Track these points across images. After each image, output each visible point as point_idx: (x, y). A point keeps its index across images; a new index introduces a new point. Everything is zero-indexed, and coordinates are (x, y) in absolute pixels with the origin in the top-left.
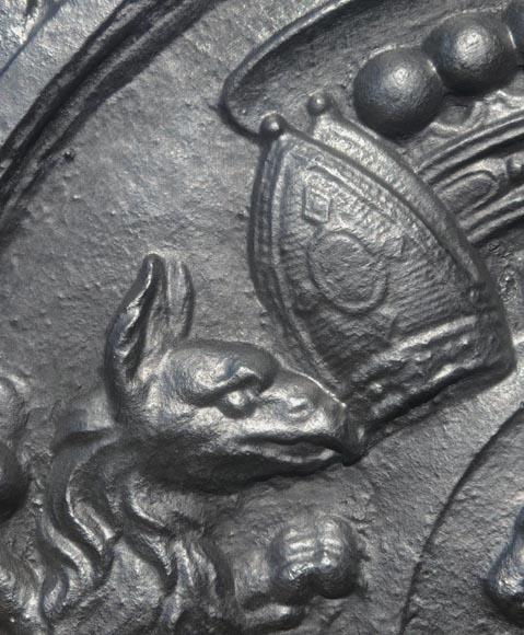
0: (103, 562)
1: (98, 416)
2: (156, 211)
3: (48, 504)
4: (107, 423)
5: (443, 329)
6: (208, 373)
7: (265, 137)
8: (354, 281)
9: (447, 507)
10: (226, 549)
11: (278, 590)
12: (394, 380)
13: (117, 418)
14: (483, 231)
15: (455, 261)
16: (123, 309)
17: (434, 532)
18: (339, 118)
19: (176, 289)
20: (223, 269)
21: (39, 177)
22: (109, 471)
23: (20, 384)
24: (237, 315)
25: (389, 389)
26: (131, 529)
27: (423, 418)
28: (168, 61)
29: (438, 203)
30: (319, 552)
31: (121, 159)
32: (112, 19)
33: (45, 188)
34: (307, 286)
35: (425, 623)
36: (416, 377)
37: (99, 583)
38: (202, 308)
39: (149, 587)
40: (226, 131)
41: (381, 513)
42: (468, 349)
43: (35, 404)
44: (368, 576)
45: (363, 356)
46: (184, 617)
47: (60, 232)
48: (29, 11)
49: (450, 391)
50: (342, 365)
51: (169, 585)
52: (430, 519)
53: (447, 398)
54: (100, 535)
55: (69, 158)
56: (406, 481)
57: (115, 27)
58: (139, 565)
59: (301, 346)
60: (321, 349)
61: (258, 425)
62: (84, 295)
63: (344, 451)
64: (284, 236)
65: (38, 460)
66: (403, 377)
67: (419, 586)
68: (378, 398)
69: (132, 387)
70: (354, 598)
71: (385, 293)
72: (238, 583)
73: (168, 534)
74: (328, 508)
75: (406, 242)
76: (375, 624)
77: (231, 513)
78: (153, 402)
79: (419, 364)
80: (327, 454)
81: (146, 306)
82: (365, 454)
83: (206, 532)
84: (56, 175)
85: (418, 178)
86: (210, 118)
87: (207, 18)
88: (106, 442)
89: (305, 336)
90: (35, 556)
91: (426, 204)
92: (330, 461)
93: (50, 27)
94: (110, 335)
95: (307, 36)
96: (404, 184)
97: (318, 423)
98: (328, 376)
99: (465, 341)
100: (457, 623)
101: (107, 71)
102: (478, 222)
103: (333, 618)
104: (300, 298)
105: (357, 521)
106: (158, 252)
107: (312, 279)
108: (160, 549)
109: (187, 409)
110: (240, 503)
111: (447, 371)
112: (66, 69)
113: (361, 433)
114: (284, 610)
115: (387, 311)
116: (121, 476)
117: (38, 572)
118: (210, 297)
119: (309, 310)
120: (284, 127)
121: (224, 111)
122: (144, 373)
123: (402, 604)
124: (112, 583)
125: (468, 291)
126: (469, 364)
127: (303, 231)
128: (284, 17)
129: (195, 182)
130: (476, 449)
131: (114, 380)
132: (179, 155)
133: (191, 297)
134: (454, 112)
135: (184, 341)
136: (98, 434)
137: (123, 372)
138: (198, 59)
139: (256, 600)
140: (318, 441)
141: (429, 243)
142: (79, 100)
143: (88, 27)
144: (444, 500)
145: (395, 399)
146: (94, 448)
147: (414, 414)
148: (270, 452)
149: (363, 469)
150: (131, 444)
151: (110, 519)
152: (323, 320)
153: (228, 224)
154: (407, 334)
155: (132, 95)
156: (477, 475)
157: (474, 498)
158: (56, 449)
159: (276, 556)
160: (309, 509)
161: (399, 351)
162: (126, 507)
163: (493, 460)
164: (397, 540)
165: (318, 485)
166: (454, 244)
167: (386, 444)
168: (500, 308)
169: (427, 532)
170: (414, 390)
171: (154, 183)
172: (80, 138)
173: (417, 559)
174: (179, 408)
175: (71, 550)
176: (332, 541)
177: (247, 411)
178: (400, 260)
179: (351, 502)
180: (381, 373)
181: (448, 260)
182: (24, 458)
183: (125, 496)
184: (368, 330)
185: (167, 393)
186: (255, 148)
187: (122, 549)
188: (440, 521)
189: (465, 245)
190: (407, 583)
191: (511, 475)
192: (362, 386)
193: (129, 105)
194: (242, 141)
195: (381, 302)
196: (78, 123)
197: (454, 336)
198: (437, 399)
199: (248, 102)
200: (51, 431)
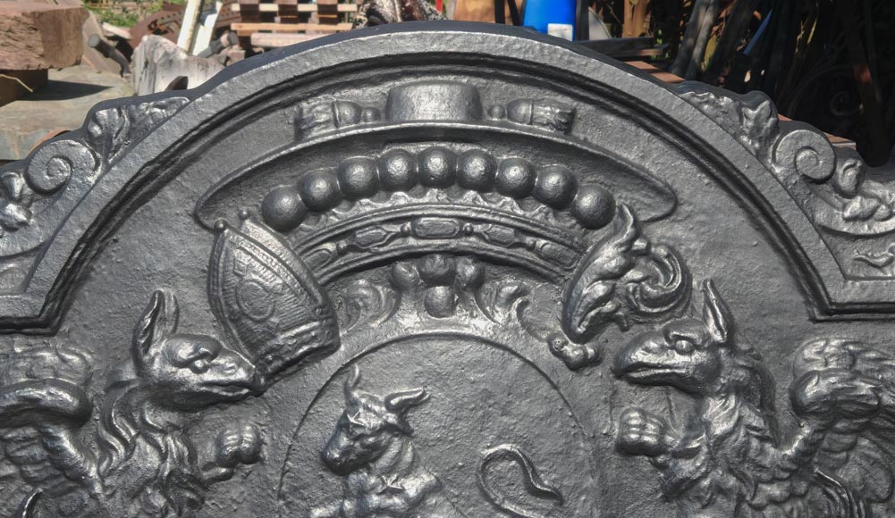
0: (130, 447)
1: (129, 373)
2: (160, 268)
3: (102, 419)
4: (133, 377)
5: (303, 328)
6: (185, 351)
7: (217, 231)
8: (258, 305)
9: (305, 416)
10: (195, 441)
11: (221, 461)
12: (277, 354)
13: (138, 374)
14: (326, 278)
15: (310, 294)
16: (142, 319)
17: (298, 429)
18: (255, 221)
19: (170, 308)
20: (193, 297)
21: (100, 251)
22: (134, 401)
23: (88, 357)
24: (202, 321)
25: (275, 358)
26: (145, 430)
27: (295, 372)
28: (168, 192)
29: (303, 264)
30: (241, 441)
31: (143, 241)
32: (138, 174)
33: (103, 256)
34: (236, 307)
35: (292, 475)
36: (288, 352)
37: (128, 458)
38: (183, 317)
39: (153, 459)
40: (197, 227)
41: (273, 421)
42: (314, 338)
43: (96, 368)
44: (266, 453)
45: (262, 342)
46: (171, 473)
47: (110, 279)
48: (95, 169)
49: (307, 359)
50: (253, 347)
51: (163, 457)
52: (296, 423)
53: (306, 362)
54: (129, 434)
55: (116, 241)
56: (286, 404)
57: (140, 177)
58: (149, 448)
59: (233, 337)
60: (243, 338)
61: (209, 376)
62: (122, 311)
63: (254, 390)
64: (225, 282)
65: (97, 396)
66: (281, 352)
67: (290, 457)
68: (270, 363)
69: (146, 358)
70: (259, 463)
71: (273, 311)
72: (200, 457)
73: (164, 432)
74: (247, 419)
75: (285, 285)
76: (268, 476)
77: (196, 422)
78: (156, 366)
79: (290, 345)
80: (245, 391)
81: (154, 318)
82: (265, 391)
83: (184, 432)
84: (109, 249)
85: (293, 253)
86: (188, 220)
87: (187, 170)
88: (132, 386)
89: (234, 331)
90: (95, 445)
91: (296, 266)
92: (247, 395)
93: (106, 177)
94: (136, 331)
95: (237, 182)
96: (286, 255)
97: (241, 375)
98: (247, 352)
99: (313, 334)
100: (309, 474)
101: (136, 197)
102: (324, 275)
103: (248, 474)
104: (232, 313)
105: (261, 425)
106: (162, 290)
107: (238, 303)
108: (159, 440)
109: (174, 369)
110: (201, 417)
111: (305, 348)
112: (115, 198)
113: (262, 380)
114: (224, 470)
115: (273, 319)
116: (141, 403)
117: (97, 454)
118: (187, 311)
119: (236, 319)
120: (226, 225)
121: (195, 217)
122: (153, 351)
123: (282, 466)
124: (135, 457)
125: (316, 309)
126: (315, 345)
127: (234, 280)
128: (228, 170)
129: (181, 253)
130: (320, 387)
131: (137, 355)
132: (172, 239)
133: (177, 312)
134: (312, 218)
135: (174, 334)
136: (128, 383)
137: (141, 351)
138: (183, 190)
139: (209, 466)
140: (240, 384)
141: (296, 286)
142: (122, 212)
143: (126, 178)
144: (304, 414)
145: (279, 363)
146: (127, 389)
147: (290, 370)
148: (215, 390)
149: (265, 399)
150: (145, 387)
151: (134, 426)
152: (243, 324)
153: (197, 275)
154: (284, 331)
155: (149, 209)
156: (320, 401)
157: (318, 412)
158: (107, 390)
159: (219, 443)
160: (237, 419)
161: (281, 338)
162: (143, 419)
163: (328, 393)
164: (280, 434)
165: (242, 407)
166: (311, 285)
167: (276, 385)
168: (334, 317)
169: (295, 430)
170: (288, 359)
171: (159, 253)
172: (121, 230)
173: (290, 443)
174: (170, 369)
175: (115, 442)
176: (248, 436)
177: (205, 369)
178: (281, 294)
179: (258, 415)
180: (271, 350)
181: (306, 293)
182: (90, 395)
183: (142, 413)
184: (266, 329)
185: (164, 362)
186: (212, 236)
187: (140, 440)
188: (301, 424)
189: (316, 284)
190: (285, 455)
191: (337, 400)
192: (262, 357)
193: (147, 214)
194: (205, 232)
195: (271, 315)
196: (121, 223)
197: (308, 332)
198: (301, 363)
199: (209, 213)
200: (104, 382)
